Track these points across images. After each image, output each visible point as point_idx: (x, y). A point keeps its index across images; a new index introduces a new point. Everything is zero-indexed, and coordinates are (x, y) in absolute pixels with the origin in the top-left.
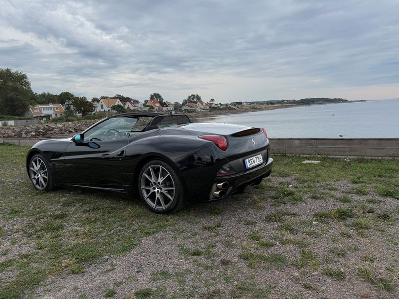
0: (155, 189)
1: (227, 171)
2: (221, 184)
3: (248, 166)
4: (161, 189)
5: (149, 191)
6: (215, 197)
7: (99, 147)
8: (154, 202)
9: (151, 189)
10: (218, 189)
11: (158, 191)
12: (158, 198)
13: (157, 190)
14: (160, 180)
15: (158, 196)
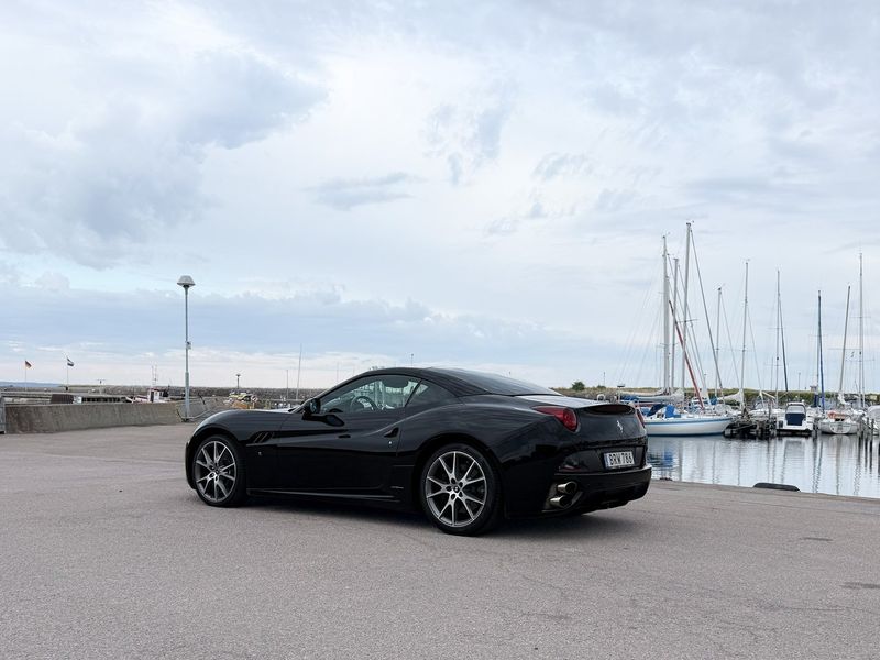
0: (449, 489)
1: (575, 467)
2: (564, 485)
3: (609, 464)
4: (461, 495)
5: (440, 488)
6: (553, 506)
7: (343, 424)
8: (440, 510)
9: (444, 487)
10: (558, 493)
11: (453, 496)
12: (450, 506)
13: (452, 492)
14: (464, 481)
15: (451, 502)
